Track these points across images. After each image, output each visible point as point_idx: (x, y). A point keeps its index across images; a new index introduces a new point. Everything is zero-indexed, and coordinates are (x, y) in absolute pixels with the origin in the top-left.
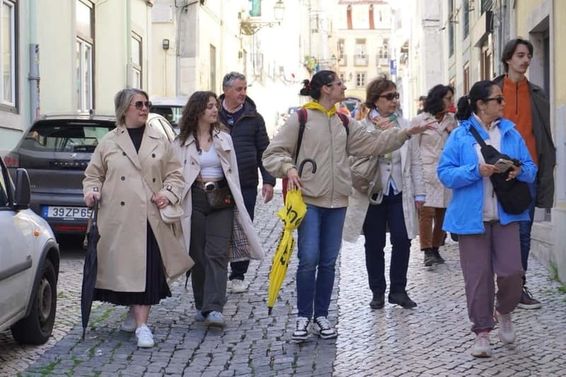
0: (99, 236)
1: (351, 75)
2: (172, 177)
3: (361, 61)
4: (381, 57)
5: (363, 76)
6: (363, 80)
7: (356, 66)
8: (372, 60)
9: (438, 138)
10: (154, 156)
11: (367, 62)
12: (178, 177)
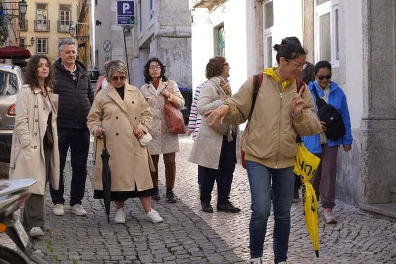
0: (109, 156)
1: (32, 39)
2: (144, 115)
3: (41, 27)
4: (62, 23)
5: (44, 41)
6: (44, 45)
7: (36, 31)
8: (54, 26)
9: (156, 101)
10: (133, 102)
11: (49, 28)
12: (148, 114)
